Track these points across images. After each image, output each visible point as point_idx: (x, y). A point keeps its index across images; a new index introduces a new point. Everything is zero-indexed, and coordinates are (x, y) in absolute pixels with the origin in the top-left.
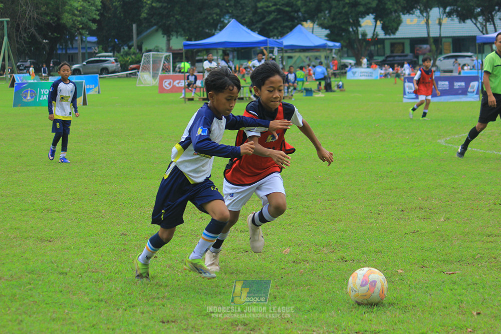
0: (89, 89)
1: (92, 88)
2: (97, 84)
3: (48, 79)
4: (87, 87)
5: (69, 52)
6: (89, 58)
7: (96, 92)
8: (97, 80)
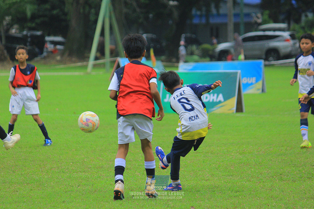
0: (247, 85)
1: (252, 84)
2: (260, 76)
3: (177, 67)
4: (244, 81)
5: (213, 21)
6: (246, 32)
7: (259, 89)
8: (260, 69)
